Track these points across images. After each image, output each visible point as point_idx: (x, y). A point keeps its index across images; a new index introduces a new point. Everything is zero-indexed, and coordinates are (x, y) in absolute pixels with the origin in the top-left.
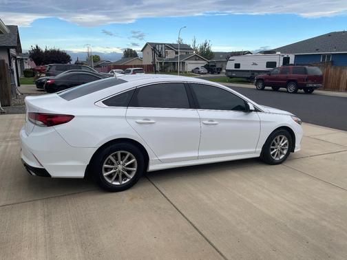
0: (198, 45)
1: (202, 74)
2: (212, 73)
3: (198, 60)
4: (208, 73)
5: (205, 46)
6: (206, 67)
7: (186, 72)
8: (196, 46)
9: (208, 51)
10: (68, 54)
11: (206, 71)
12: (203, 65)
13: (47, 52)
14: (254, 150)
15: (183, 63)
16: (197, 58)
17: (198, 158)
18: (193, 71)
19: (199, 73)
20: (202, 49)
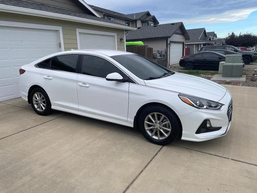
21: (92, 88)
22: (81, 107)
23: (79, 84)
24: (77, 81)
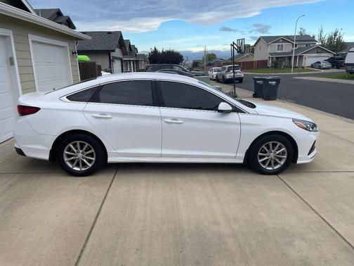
0: (326, 35)
1: (324, 69)
2: (338, 68)
3: (321, 52)
4: (333, 67)
5: (335, 35)
6: (330, 60)
7: (303, 68)
8: (323, 36)
9: (339, 41)
10: (181, 54)
11: (330, 65)
12: (327, 58)
13: (163, 53)
14: (235, 155)
15: (301, 57)
16: (320, 50)
17: (161, 156)
18: (312, 66)
19: (320, 68)
20: (330, 39)
21: (186, 124)
22: (165, 152)
23: (166, 120)
24: (161, 118)
